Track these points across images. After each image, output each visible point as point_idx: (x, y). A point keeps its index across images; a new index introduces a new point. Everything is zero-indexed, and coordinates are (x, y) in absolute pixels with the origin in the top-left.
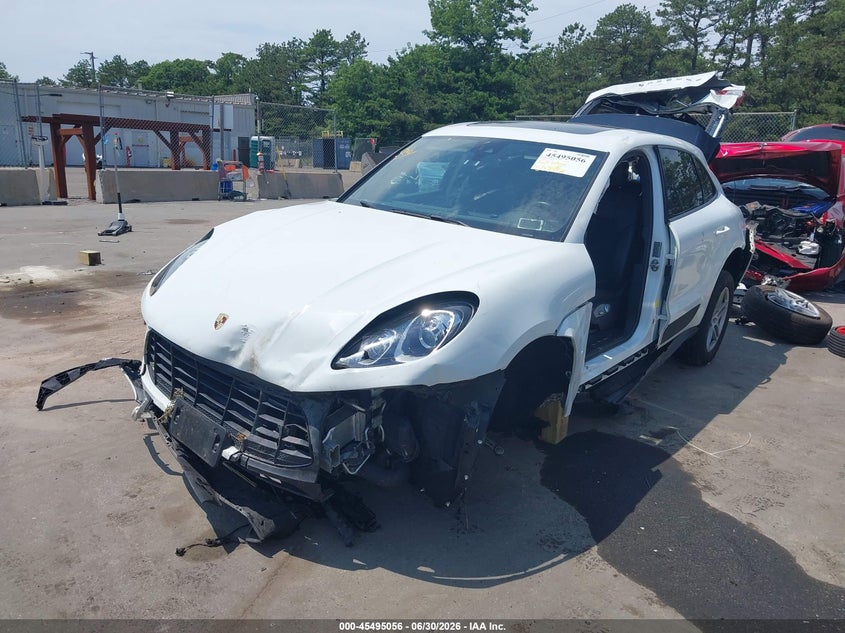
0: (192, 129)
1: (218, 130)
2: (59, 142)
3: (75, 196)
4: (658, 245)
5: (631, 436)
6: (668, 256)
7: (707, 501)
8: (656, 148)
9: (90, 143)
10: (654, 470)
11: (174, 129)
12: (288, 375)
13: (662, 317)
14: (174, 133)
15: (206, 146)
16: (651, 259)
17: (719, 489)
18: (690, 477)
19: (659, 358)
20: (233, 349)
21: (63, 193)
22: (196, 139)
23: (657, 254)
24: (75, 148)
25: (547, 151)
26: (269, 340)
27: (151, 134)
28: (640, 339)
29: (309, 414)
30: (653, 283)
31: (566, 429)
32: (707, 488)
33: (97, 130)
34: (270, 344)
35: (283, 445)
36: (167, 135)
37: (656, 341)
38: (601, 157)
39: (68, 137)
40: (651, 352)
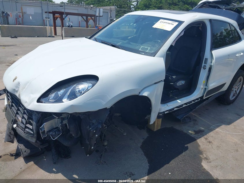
0: (91, 16)
1: (98, 16)
2: (55, 19)
3: (58, 35)
4: (206, 59)
5: (185, 131)
6: (210, 64)
7: (203, 165)
8: (210, 20)
9: (62, 19)
10: (186, 146)
11: (87, 16)
12: (26, 102)
13: (206, 87)
14: (86, 17)
15: (95, 21)
16: (203, 64)
17: (211, 160)
18: (201, 153)
19: (205, 102)
20: (16, 90)
21: (56, 34)
22: (92, 19)
23: (205, 63)
24: (58, 21)
25: (161, 20)
26: (24, 88)
27: (80, 17)
28: (196, 95)
29: (34, 117)
30: (203, 74)
31: (160, 126)
32: (206, 159)
33: (64, 16)
34: (24, 89)
35: (26, 127)
36: (85, 17)
37: (203, 96)
38: (180, 23)
39: (57, 18)
40: (201, 100)
